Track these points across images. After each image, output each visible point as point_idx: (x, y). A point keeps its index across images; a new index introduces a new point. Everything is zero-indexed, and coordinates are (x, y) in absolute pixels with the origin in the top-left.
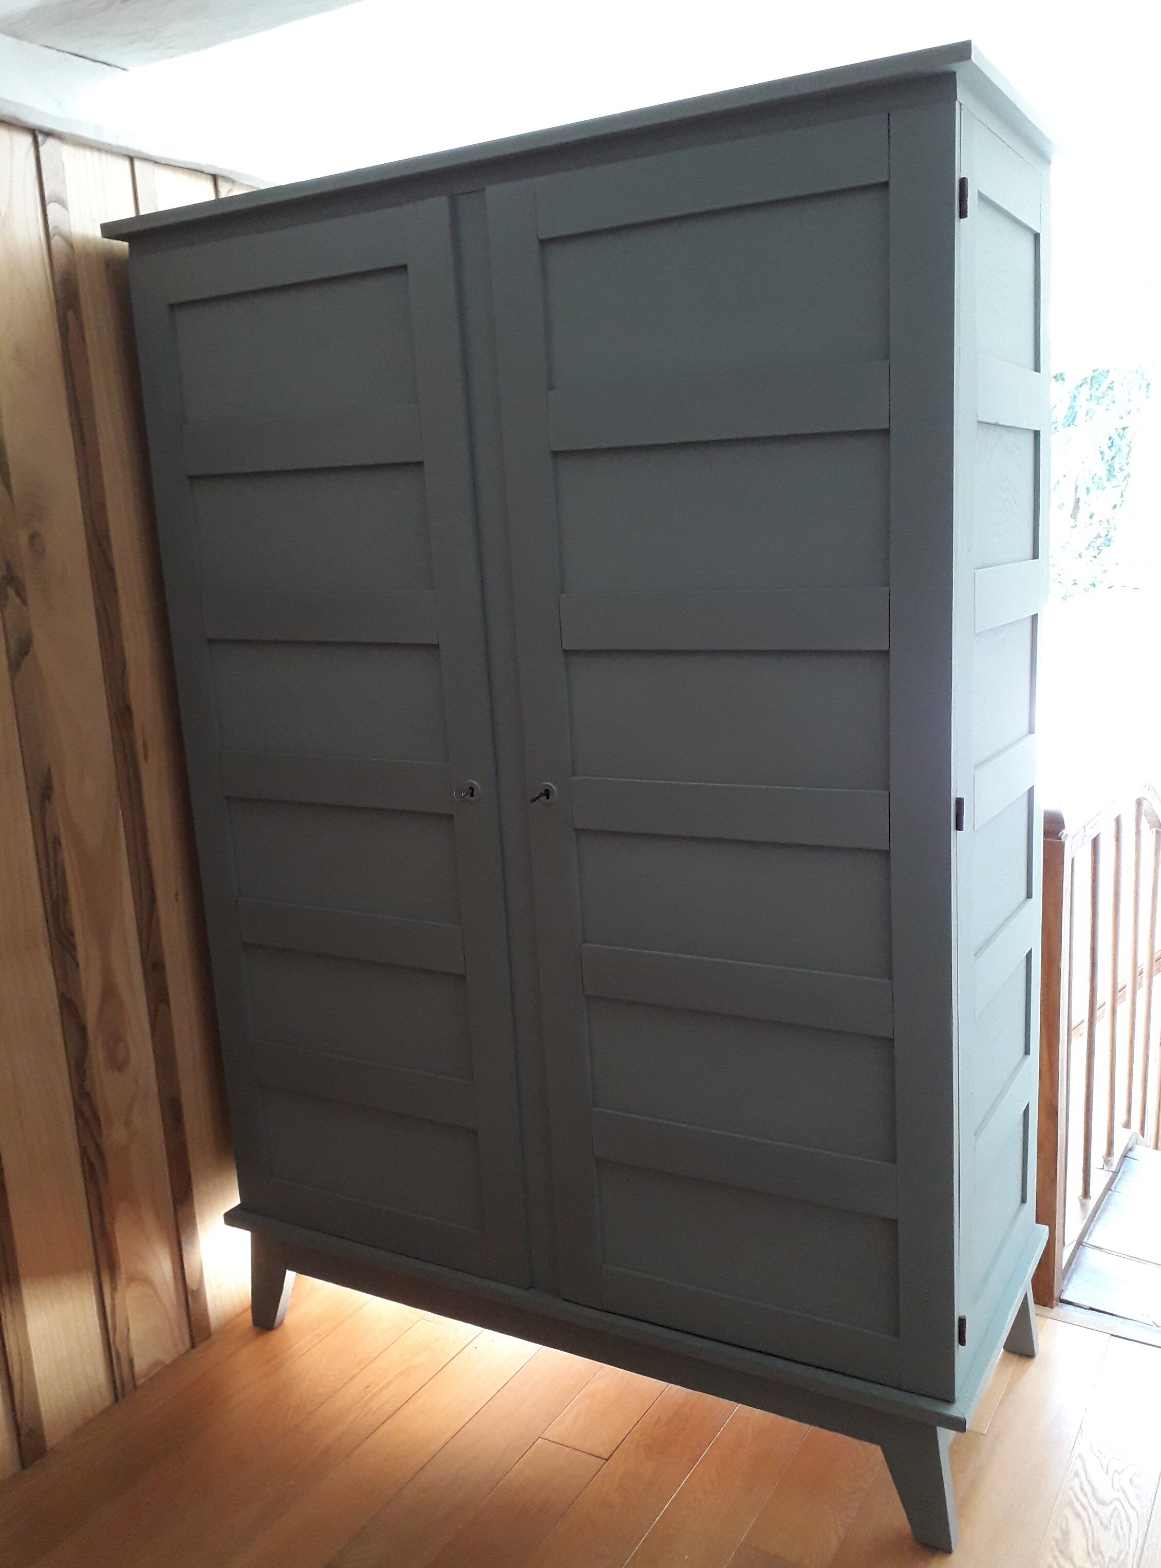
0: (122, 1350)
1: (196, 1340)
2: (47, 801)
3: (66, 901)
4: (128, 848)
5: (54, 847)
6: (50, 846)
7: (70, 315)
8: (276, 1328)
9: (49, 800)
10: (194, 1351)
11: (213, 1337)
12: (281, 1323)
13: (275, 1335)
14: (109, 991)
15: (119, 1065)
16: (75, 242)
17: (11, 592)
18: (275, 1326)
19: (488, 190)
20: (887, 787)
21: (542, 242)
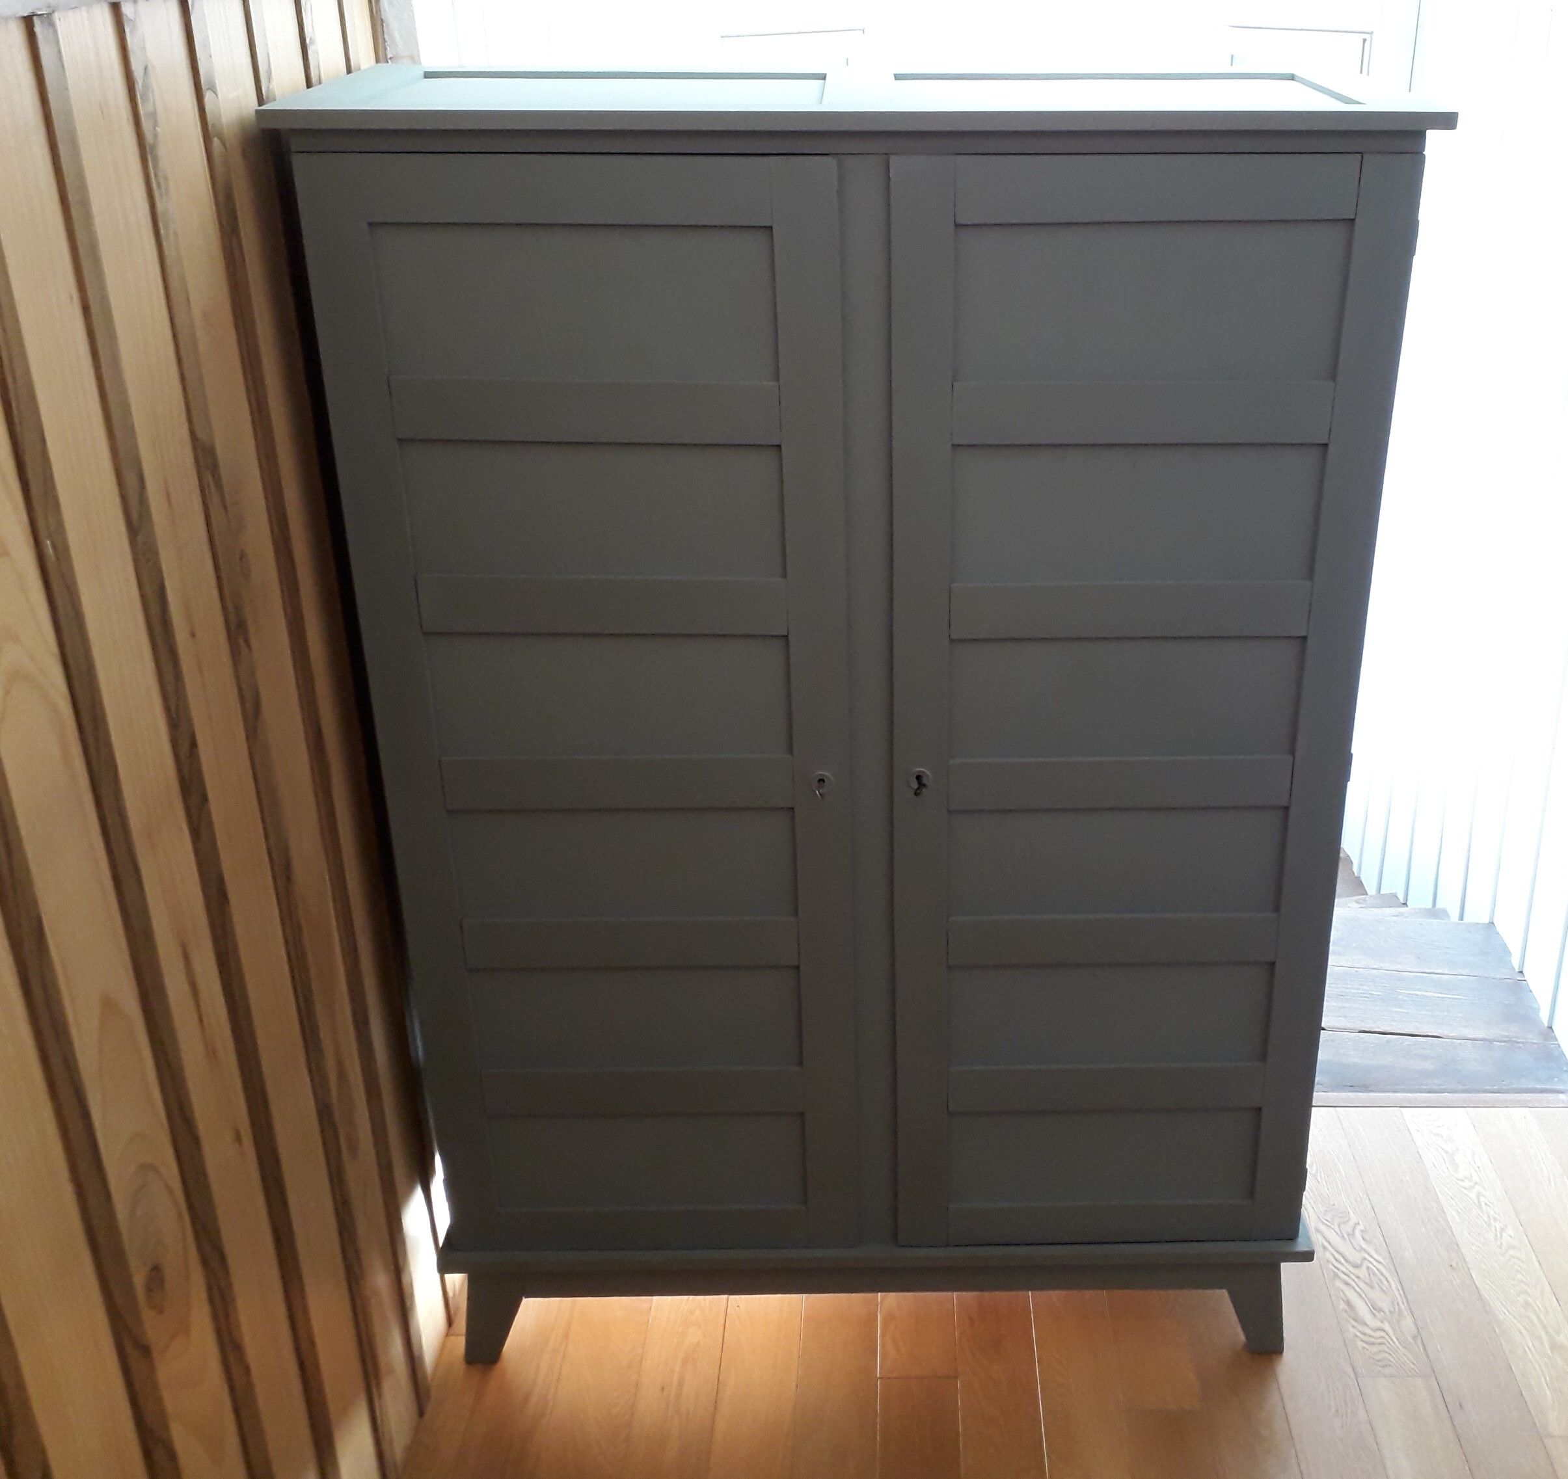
19: (893, 160)
20: (1292, 752)
21: (957, 225)
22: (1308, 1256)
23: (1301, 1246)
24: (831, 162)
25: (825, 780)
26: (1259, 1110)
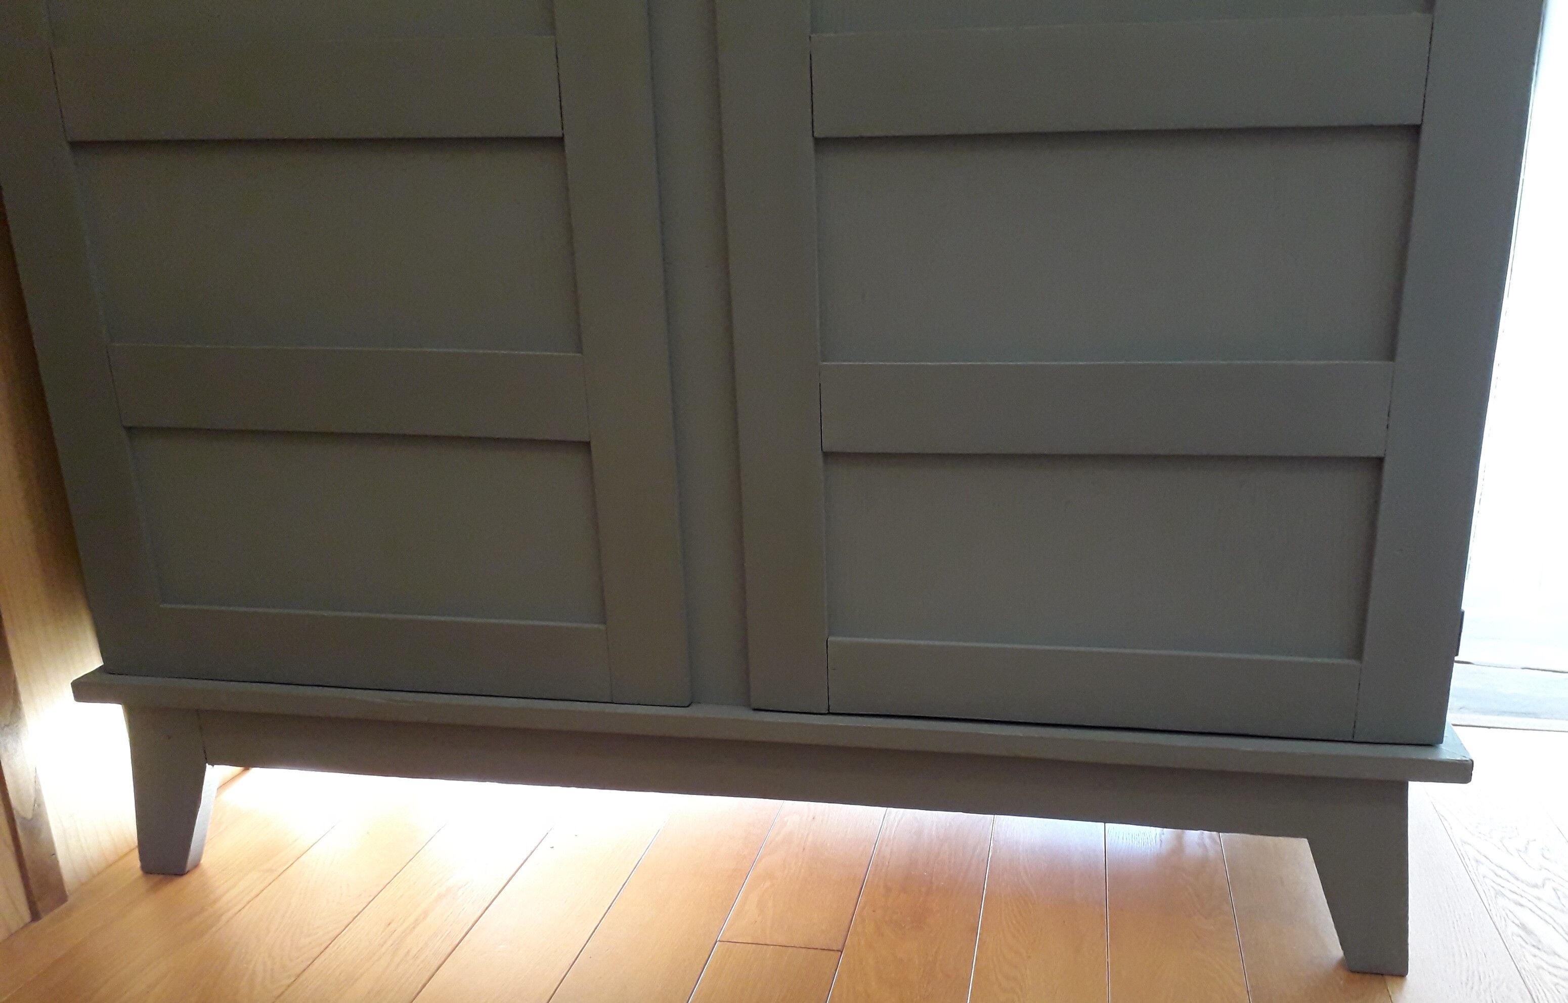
1: (40, 906)
8: (188, 872)
10: (35, 924)
11: (71, 900)
12: (196, 865)
13: (190, 881)
18: (187, 870)
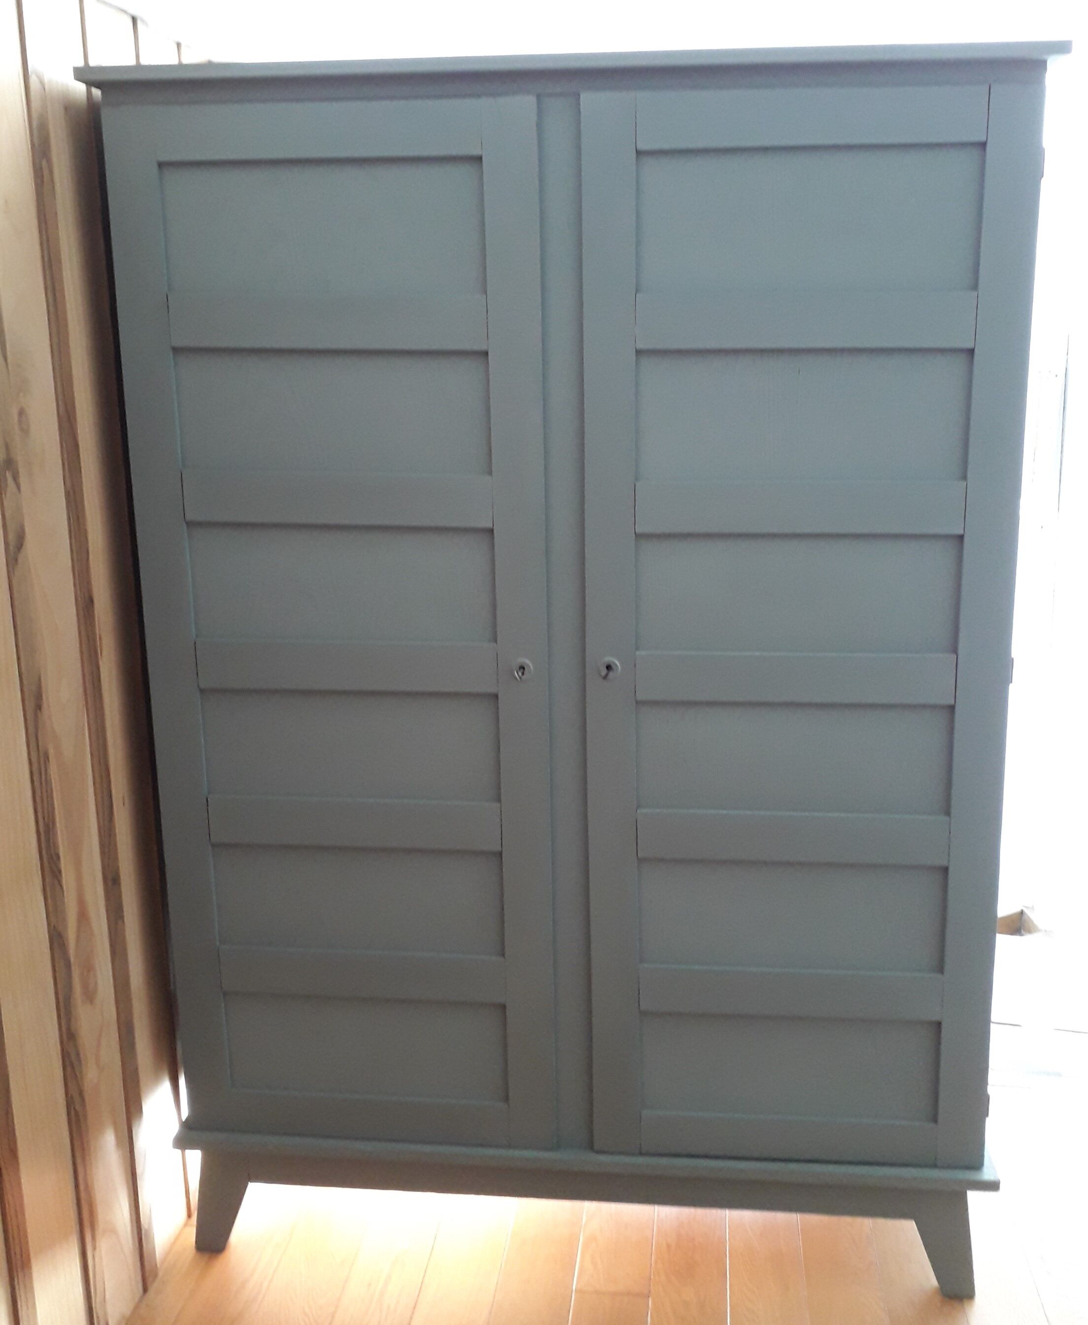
0: (101, 1314)
2: (38, 711)
3: (54, 823)
4: (92, 755)
5: (45, 763)
6: (42, 759)
7: (44, 163)
9: (40, 709)
14: (83, 916)
15: (90, 996)
16: (46, 80)
17: (8, 475)
19: (583, 96)
20: (955, 651)
21: (639, 153)
22: (993, 1186)
23: (987, 1174)
24: (530, 101)
25: (525, 668)
26: (939, 1024)
